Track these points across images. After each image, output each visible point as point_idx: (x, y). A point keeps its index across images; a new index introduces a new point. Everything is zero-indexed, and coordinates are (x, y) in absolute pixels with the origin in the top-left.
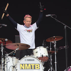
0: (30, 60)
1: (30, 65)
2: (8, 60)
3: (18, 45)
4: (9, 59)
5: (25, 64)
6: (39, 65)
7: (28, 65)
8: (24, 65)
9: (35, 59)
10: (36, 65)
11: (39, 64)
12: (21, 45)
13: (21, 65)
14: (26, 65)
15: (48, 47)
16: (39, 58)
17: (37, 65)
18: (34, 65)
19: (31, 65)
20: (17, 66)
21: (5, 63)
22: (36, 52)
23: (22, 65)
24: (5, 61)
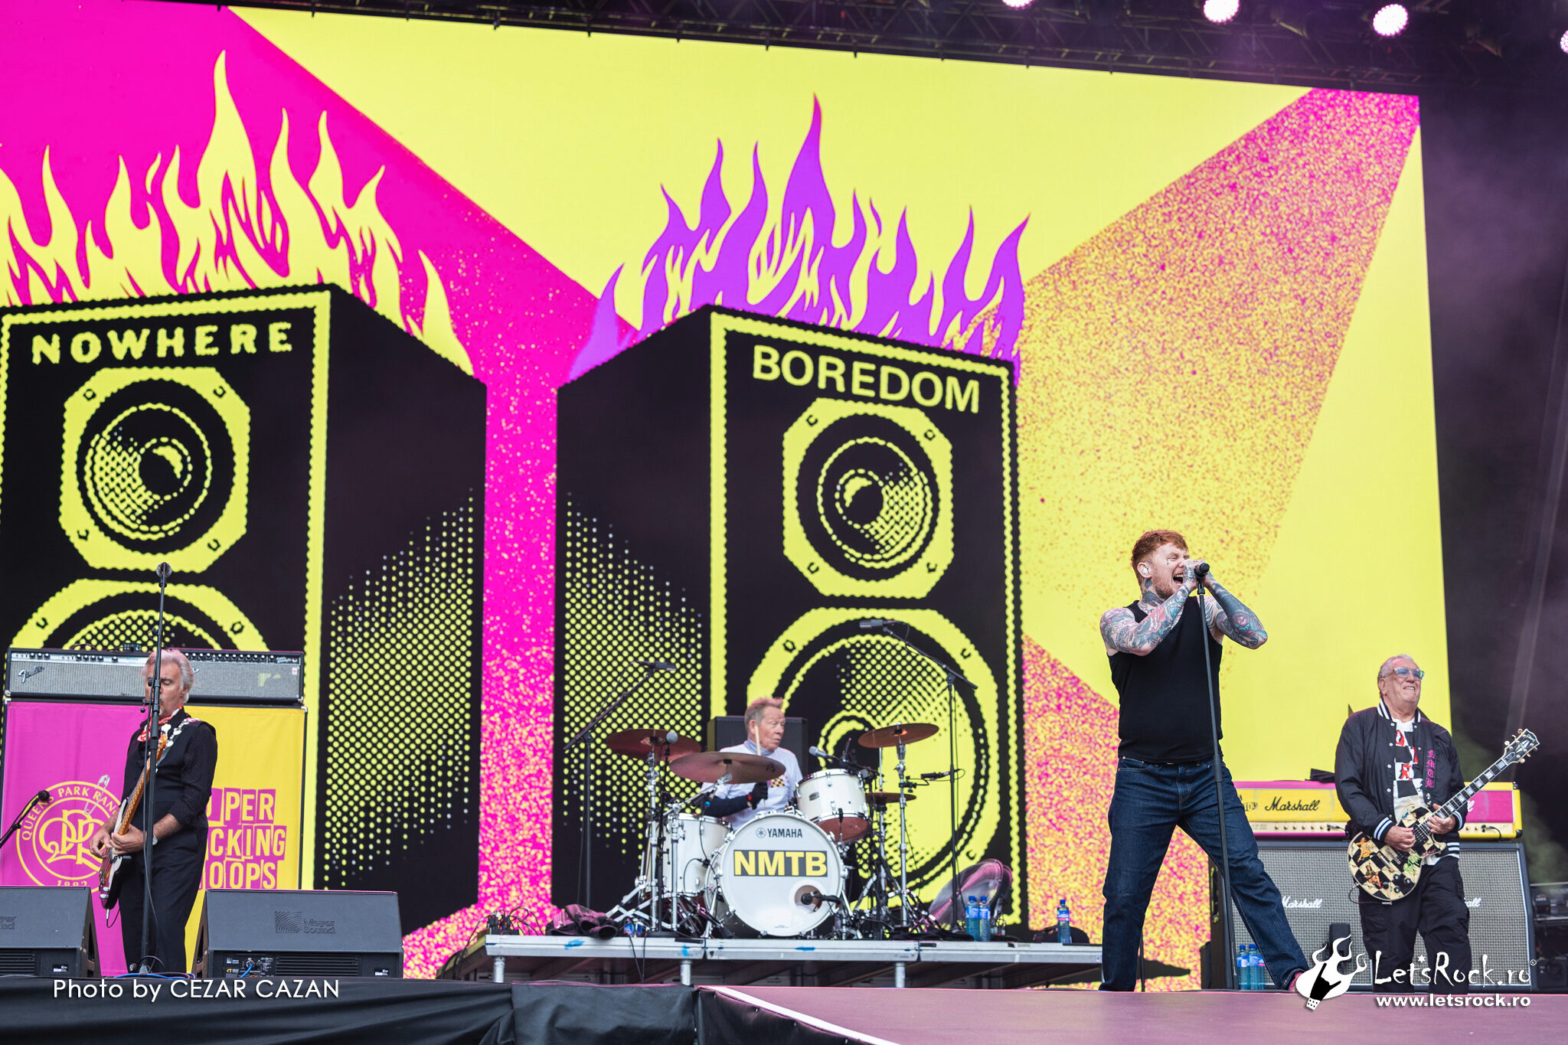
0: (782, 832)
1: (779, 858)
2: (680, 832)
3: (728, 761)
4: (682, 826)
5: (757, 852)
6: (822, 857)
7: (771, 854)
8: (752, 855)
9: (805, 829)
10: (809, 856)
11: (825, 853)
12: (743, 762)
13: (740, 857)
14: (764, 857)
15: (865, 773)
16: (827, 826)
17: (815, 859)
18: (802, 855)
19: (788, 855)
20: (721, 860)
21: (667, 845)
22: (813, 797)
23: (746, 853)
24: (665, 834)
